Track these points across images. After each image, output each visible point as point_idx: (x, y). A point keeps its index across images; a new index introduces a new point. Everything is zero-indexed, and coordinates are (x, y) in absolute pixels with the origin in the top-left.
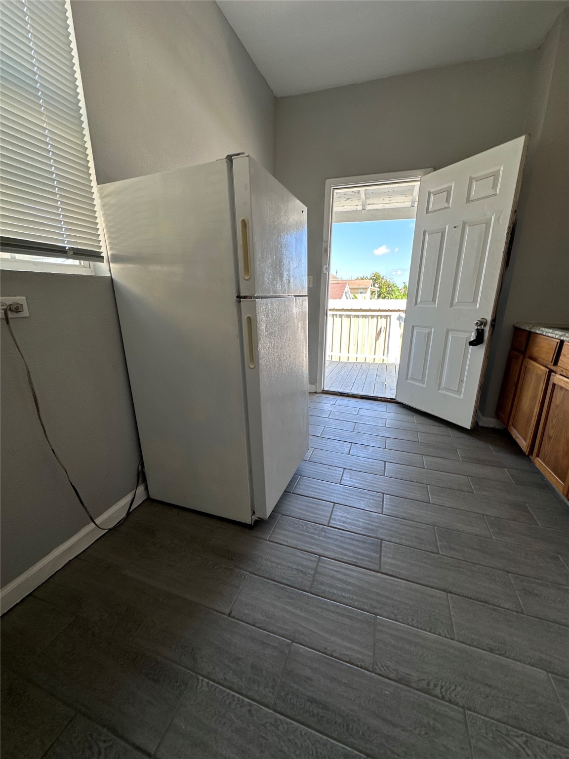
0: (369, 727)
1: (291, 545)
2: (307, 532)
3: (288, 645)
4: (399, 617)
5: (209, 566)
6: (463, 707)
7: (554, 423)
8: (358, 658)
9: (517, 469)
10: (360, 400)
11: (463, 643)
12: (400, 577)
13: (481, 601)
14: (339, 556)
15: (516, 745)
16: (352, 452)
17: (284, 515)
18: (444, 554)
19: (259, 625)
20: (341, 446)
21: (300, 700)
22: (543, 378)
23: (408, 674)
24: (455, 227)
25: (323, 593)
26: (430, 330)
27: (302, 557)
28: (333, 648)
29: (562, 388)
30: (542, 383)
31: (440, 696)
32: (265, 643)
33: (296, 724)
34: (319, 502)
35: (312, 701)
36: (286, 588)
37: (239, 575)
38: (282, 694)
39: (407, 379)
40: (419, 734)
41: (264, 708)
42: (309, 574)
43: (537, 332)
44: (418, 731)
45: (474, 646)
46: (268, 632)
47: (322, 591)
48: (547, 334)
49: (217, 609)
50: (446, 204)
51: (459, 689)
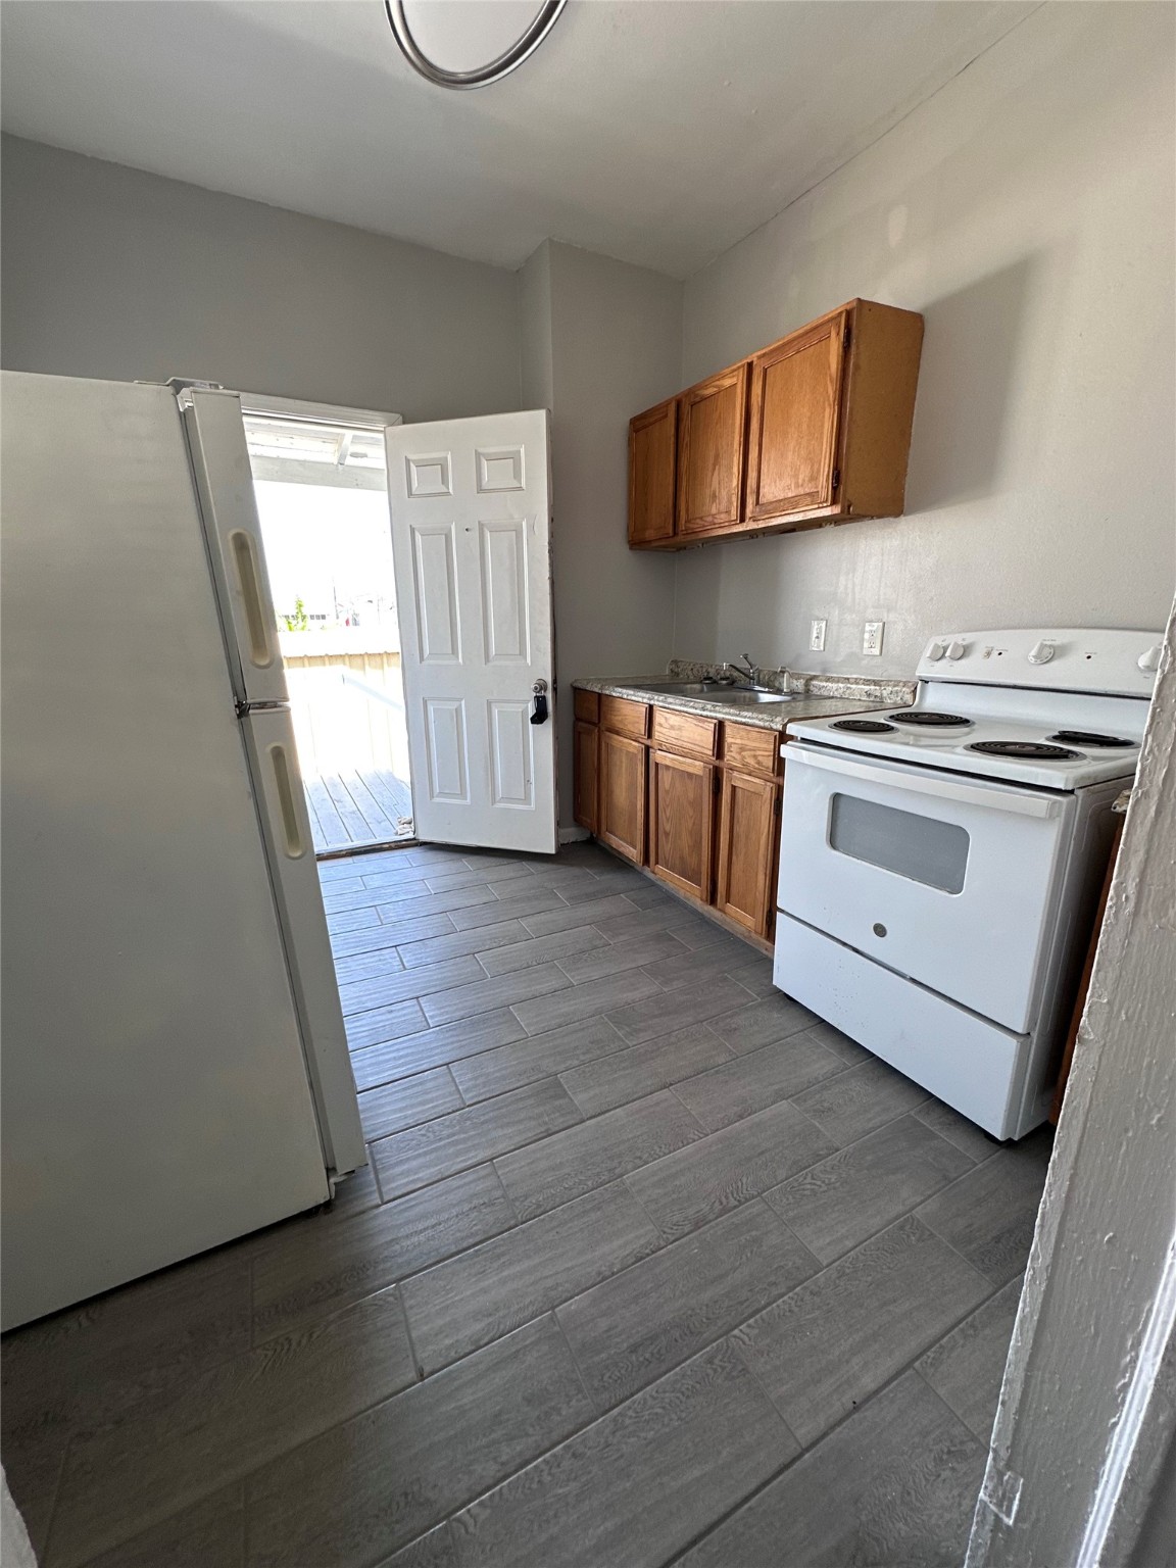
0: (707, 1306)
1: (430, 1181)
2: (441, 1140)
3: (552, 1319)
4: (645, 1156)
5: (299, 1343)
6: (759, 1194)
7: (668, 814)
8: (643, 1245)
9: (632, 890)
10: (349, 860)
11: (717, 1130)
12: (611, 1107)
13: (702, 1072)
14: (518, 1140)
15: (809, 1186)
16: (408, 962)
17: (374, 1141)
18: (635, 1043)
19: (486, 1340)
20: (380, 960)
21: (622, 1365)
22: (640, 757)
23: (698, 1212)
24: (467, 530)
25: (539, 1206)
26: (456, 704)
27: (465, 1184)
28: (607, 1264)
29: (667, 767)
30: (639, 764)
31: (737, 1203)
32: (518, 1351)
33: (640, 1394)
34: (421, 1078)
35: (634, 1349)
36: (479, 1250)
37: (381, 1302)
38: (596, 1384)
39: (432, 797)
40: (747, 1259)
41: (589, 1428)
42: (496, 1199)
43: (614, 694)
44: (744, 1257)
45: (729, 1125)
46: (508, 1332)
47: (535, 1206)
48: (629, 697)
49: (390, 1391)
50: (443, 487)
51: (744, 1180)
